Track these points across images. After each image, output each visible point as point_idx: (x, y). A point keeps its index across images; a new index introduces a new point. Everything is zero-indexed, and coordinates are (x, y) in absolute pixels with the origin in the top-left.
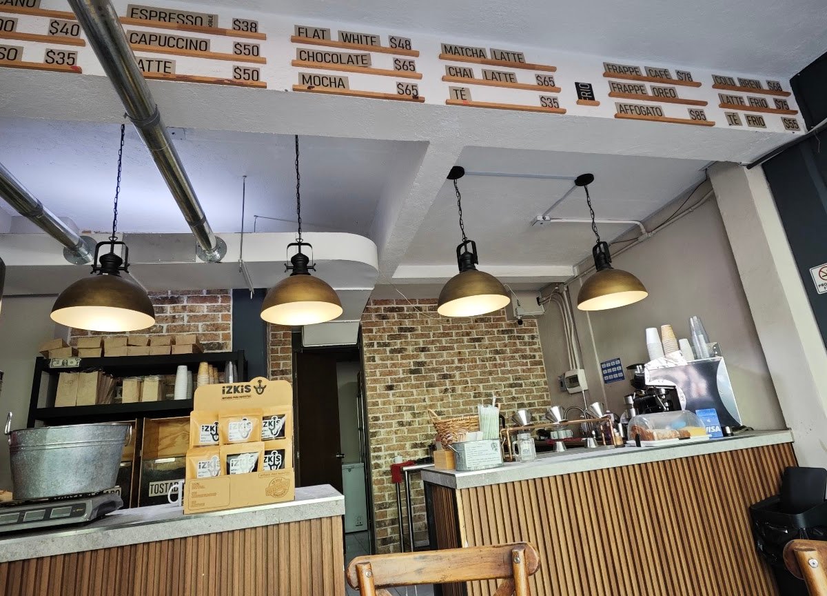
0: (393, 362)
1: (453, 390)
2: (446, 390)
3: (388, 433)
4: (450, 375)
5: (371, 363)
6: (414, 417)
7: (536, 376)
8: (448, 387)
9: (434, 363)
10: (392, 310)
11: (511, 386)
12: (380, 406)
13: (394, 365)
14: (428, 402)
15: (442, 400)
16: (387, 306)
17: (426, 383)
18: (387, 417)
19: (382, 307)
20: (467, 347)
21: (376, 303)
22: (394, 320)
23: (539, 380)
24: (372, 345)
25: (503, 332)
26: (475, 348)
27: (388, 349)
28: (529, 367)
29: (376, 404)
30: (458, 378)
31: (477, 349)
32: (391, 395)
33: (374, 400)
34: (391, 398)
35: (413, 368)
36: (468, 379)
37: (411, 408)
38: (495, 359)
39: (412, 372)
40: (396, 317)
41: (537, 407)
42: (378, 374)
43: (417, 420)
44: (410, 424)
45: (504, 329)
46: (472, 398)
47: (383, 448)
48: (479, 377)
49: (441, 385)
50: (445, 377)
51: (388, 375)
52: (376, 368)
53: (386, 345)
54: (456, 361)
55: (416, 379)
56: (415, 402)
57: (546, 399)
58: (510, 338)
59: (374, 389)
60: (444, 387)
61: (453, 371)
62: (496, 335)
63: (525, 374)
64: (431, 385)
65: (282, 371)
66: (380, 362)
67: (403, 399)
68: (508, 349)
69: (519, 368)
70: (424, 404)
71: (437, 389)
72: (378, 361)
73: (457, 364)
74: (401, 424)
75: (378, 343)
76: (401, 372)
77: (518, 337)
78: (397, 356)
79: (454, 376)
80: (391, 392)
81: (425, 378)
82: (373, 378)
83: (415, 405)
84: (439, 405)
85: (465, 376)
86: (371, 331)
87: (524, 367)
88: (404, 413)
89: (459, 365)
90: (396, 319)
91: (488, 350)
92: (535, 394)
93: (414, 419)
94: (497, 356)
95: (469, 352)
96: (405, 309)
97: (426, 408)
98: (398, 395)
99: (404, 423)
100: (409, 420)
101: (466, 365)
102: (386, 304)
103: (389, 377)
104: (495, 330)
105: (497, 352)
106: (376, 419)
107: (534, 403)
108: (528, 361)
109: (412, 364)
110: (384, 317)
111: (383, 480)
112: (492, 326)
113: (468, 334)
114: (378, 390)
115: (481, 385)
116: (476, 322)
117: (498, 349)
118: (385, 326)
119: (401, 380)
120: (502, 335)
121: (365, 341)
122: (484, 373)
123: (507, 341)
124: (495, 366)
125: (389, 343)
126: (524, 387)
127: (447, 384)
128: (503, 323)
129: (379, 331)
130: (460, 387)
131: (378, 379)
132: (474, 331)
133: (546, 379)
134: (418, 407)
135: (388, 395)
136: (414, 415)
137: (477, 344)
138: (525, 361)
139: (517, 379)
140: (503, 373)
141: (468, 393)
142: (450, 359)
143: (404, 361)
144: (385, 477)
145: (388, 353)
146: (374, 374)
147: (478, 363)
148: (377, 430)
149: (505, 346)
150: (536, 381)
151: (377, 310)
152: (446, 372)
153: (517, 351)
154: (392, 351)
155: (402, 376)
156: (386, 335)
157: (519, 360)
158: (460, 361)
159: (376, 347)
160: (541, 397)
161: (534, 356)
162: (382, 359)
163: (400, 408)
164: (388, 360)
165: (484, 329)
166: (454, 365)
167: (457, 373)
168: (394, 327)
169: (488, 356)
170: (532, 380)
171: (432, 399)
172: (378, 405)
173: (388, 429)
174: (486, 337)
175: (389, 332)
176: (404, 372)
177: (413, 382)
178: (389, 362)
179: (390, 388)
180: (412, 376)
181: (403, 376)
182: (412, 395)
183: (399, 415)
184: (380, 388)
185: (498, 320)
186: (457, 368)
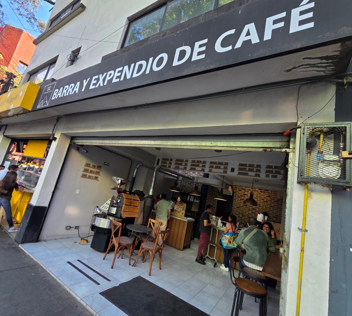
10: (243, 189)
11: (274, 217)
20: (262, 203)
21: (239, 186)
22: (243, 192)
24: (236, 196)
25: (275, 202)
27: (240, 198)
37: (242, 214)
38: (270, 208)
44: (241, 217)
50: (254, 209)
51: (238, 205)
55: (245, 207)
58: (277, 204)
59: (234, 207)
62: (273, 202)
64: (249, 210)
67: (241, 211)
68: (276, 207)
69: (278, 213)
71: (250, 212)
72: (236, 200)
79: (256, 210)
85: (259, 210)
86: (236, 193)
91: (269, 205)
97: (246, 215)
101: (261, 208)
104: (273, 200)
105: (272, 207)
110: (240, 190)
113: (263, 200)
118: (240, 193)
119: (241, 207)
121: (234, 195)
124: (270, 210)
128: (276, 199)
129: (238, 194)
131: (235, 205)
135: (237, 209)
136: (243, 216)
137: (265, 203)
139: (276, 216)
140: (272, 213)
146: (235, 203)
147: (264, 208)
151: (239, 188)
153: (279, 208)
156: (240, 195)
159: (237, 197)
162: (237, 200)
163: (239, 213)
164: (239, 201)
165: (269, 199)
167: (257, 209)
169: (268, 207)
171: (248, 213)
174: (269, 202)
182: (243, 211)
184: (236, 207)
185: (274, 198)
186: (258, 208)
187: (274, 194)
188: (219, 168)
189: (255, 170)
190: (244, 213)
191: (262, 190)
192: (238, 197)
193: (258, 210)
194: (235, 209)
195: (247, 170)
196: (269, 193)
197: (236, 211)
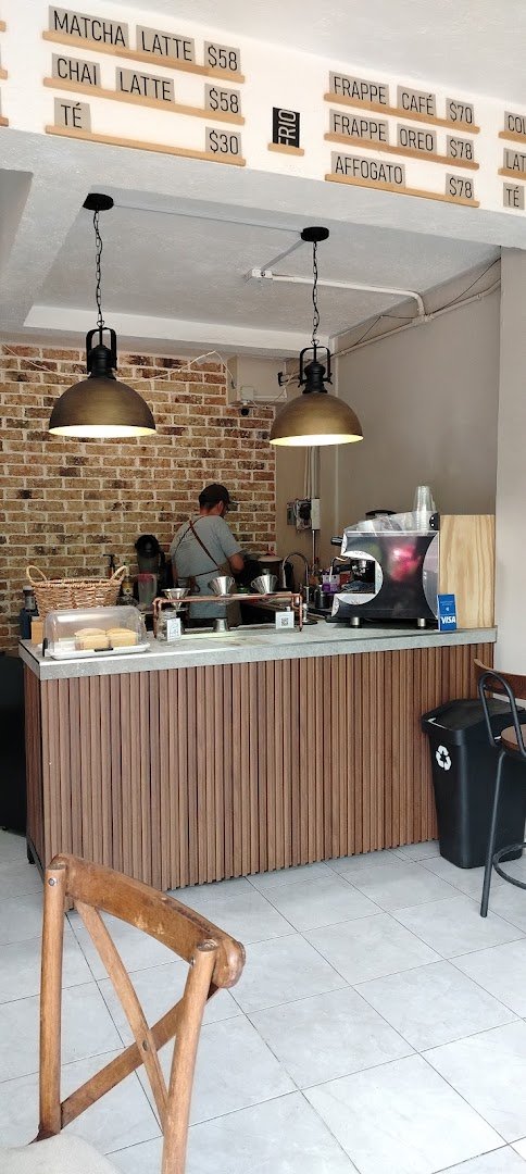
0: (33, 454)
1: (128, 506)
2: (117, 505)
3: (18, 563)
4: (125, 483)
6: (63, 543)
7: (260, 497)
8: (121, 502)
9: (101, 461)
10: (36, 366)
12: (8, 521)
13: (34, 459)
14: (86, 521)
15: (109, 520)
16: (27, 359)
17: (85, 492)
18: (18, 539)
19: (19, 359)
20: (157, 441)
21: (7, 351)
22: (38, 384)
23: (263, 502)
25: (219, 422)
26: (171, 444)
27: (25, 432)
28: (251, 481)
29: (1, 517)
30: (137, 489)
31: (173, 446)
32: (26, 505)
34: (26, 510)
35: (65, 466)
36: (155, 492)
37: (58, 529)
38: (200, 464)
39: (64, 472)
40: (42, 379)
41: (254, 542)
42: (6, 471)
43: (66, 546)
44: (54, 551)
45: (221, 417)
46: (157, 521)
47: (8, 584)
48: (172, 490)
49: (110, 497)
50: (117, 485)
51: (23, 474)
52: (3, 460)
53: (21, 424)
54: (137, 462)
55: (70, 484)
56: (65, 519)
57: (269, 531)
58: (228, 433)
60: (114, 501)
61: (131, 476)
62: (207, 426)
63: (243, 491)
64: (92, 496)
66: (11, 452)
67: (46, 514)
68: (223, 451)
69: (236, 481)
70: (80, 523)
71: (102, 503)
72: (6, 451)
73: (138, 466)
74: (40, 551)
75: (8, 420)
76: (45, 471)
77: (241, 432)
78: (40, 444)
79: (132, 486)
80: (26, 502)
81: (84, 483)
83: (65, 524)
84: (103, 527)
85: (149, 487)
87: (245, 482)
88: (47, 534)
89: (141, 468)
90: (42, 383)
91: (190, 450)
92: (255, 522)
93: (61, 546)
94: (204, 460)
95: (160, 450)
96: (59, 367)
97: (81, 530)
98: (37, 506)
99: (46, 551)
100: (54, 546)
101: (153, 469)
102: (27, 355)
103: (25, 478)
104: (207, 418)
105: (205, 454)
106: (1, 540)
107: (251, 535)
108: (252, 471)
109: (64, 459)
110: (21, 378)
111: (6, 629)
112: (202, 411)
114: (5, 496)
115: (173, 503)
116: (177, 401)
117: (208, 448)
118: (21, 392)
119: (43, 484)
120: (216, 428)
122: (181, 484)
123: (223, 438)
124: (199, 475)
125: (27, 422)
126: (238, 511)
127: (120, 498)
128: (221, 408)
129: (11, 400)
130: (139, 502)
131: (5, 479)
132: (172, 415)
133: (274, 502)
134: (70, 528)
135: (21, 506)
136: (62, 539)
137: (174, 437)
138: (246, 471)
141: (151, 513)
142: (127, 457)
143: (52, 455)
144: (10, 626)
145: (25, 437)
147: (172, 467)
148: (1, 557)
149: (219, 446)
150: (259, 503)
151: (9, 364)
152: (119, 478)
153: (236, 455)
154: (32, 436)
155: (45, 477)
156: (24, 407)
157: (237, 469)
158: (143, 462)
159: (4, 427)
160: (263, 527)
161: (262, 466)
162: (14, 448)
163: (39, 528)
164: (23, 449)
165: (188, 415)
166: (133, 468)
167: (137, 481)
168: (38, 396)
169: (190, 458)
170: (253, 502)
171: (92, 518)
173: (19, 558)
174: (190, 427)
175: (29, 404)
176: (50, 470)
177: (64, 489)
178: (25, 454)
179: (26, 495)
180: (64, 478)
181: (48, 478)
182: (62, 508)
183: (38, 537)
184: (9, 493)
185: (213, 401)
186: (137, 472)
187: (209, 378)
188: (161, 93)
189: (442, 148)
190: (66, 519)
191: (149, 364)
192: (10, 423)
193: (145, 485)
194: (7, 505)
195: (393, 138)
196: (186, 377)
197: (14, 518)
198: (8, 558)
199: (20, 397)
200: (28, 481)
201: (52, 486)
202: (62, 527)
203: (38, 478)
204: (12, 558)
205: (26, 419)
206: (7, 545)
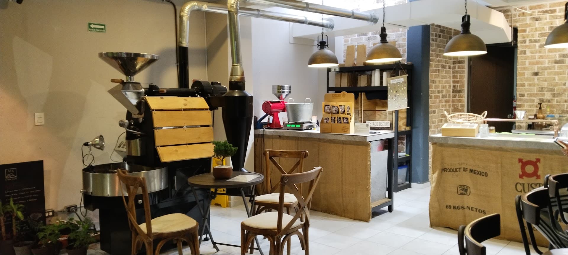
0: (541, 54)
3: (531, 106)
5: (523, 55)
10: (545, 12)
12: (526, 87)
13: (542, 57)
18: (531, 95)
19: (537, 11)
21: (531, 8)
22: (546, 21)
24: (524, 42)
27: (537, 44)
29: (523, 85)
32: (536, 79)
33: (521, 83)
35: (558, 59)
37: (552, 90)
39: (557, 62)
40: (548, 18)
42: (527, 63)
43: (556, 99)
44: (549, 101)
51: (535, 64)
52: (526, 59)
53: (536, 41)
55: (560, 68)
59: (524, 74)
65: (459, 61)
66: (530, 54)
67: (546, 83)
70: (564, 87)
72: (528, 54)
74: (542, 101)
75: (530, 40)
76: (547, 62)
78: (545, 50)
80: (536, 77)
82: (523, 66)
83: (556, 88)
86: (525, 31)
88: (545, 93)
90: (548, 20)
93: (553, 98)
96: (558, 11)
97: (565, 91)
98: (542, 79)
99: (545, 101)
100: (549, 98)
102: (540, 8)
103: (536, 66)
106: (523, 95)
109: (557, 56)
110: (537, 19)
114: (526, 76)
118: (537, 26)
119: (546, 69)
121: (519, 39)
125: (539, 40)
129: (531, 31)
131: (526, 67)
134: (558, 89)
135: (533, 80)
136: (554, 95)
143: (551, 54)
145: (537, 47)
146: (524, 63)
148: (522, 103)
151: (532, 14)
154: (541, 46)
155: (547, 65)
156: (537, 33)
159: (527, 43)
162: (532, 53)
163: (542, 89)
164: (536, 52)
168: (545, 27)
172: (524, 86)
173: (531, 104)
175: (540, 31)
176: (549, 62)
177: (556, 70)
178: (537, 55)
179: (536, 74)
180: (557, 65)
181: (548, 65)
182: (554, 79)
183: (541, 94)
184: (528, 74)
190: (556, 85)
192: (531, 41)
194: (527, 79)
197: (530, 85)
198: (526, 104)
199: (536, 29)
200: (538, 68)
201: (550, 69)
202: (554, 89)
203: (544, 65)
204: (528, 103)
205: (539, 38)
206: (525, 98)
